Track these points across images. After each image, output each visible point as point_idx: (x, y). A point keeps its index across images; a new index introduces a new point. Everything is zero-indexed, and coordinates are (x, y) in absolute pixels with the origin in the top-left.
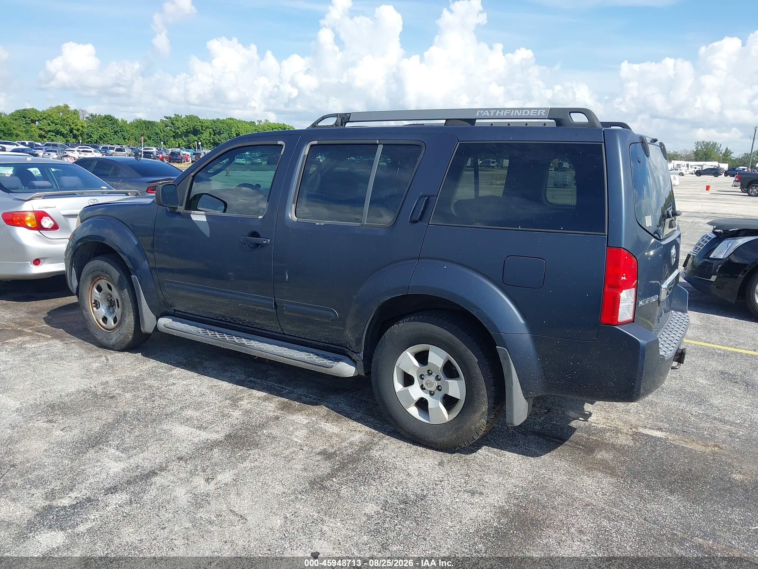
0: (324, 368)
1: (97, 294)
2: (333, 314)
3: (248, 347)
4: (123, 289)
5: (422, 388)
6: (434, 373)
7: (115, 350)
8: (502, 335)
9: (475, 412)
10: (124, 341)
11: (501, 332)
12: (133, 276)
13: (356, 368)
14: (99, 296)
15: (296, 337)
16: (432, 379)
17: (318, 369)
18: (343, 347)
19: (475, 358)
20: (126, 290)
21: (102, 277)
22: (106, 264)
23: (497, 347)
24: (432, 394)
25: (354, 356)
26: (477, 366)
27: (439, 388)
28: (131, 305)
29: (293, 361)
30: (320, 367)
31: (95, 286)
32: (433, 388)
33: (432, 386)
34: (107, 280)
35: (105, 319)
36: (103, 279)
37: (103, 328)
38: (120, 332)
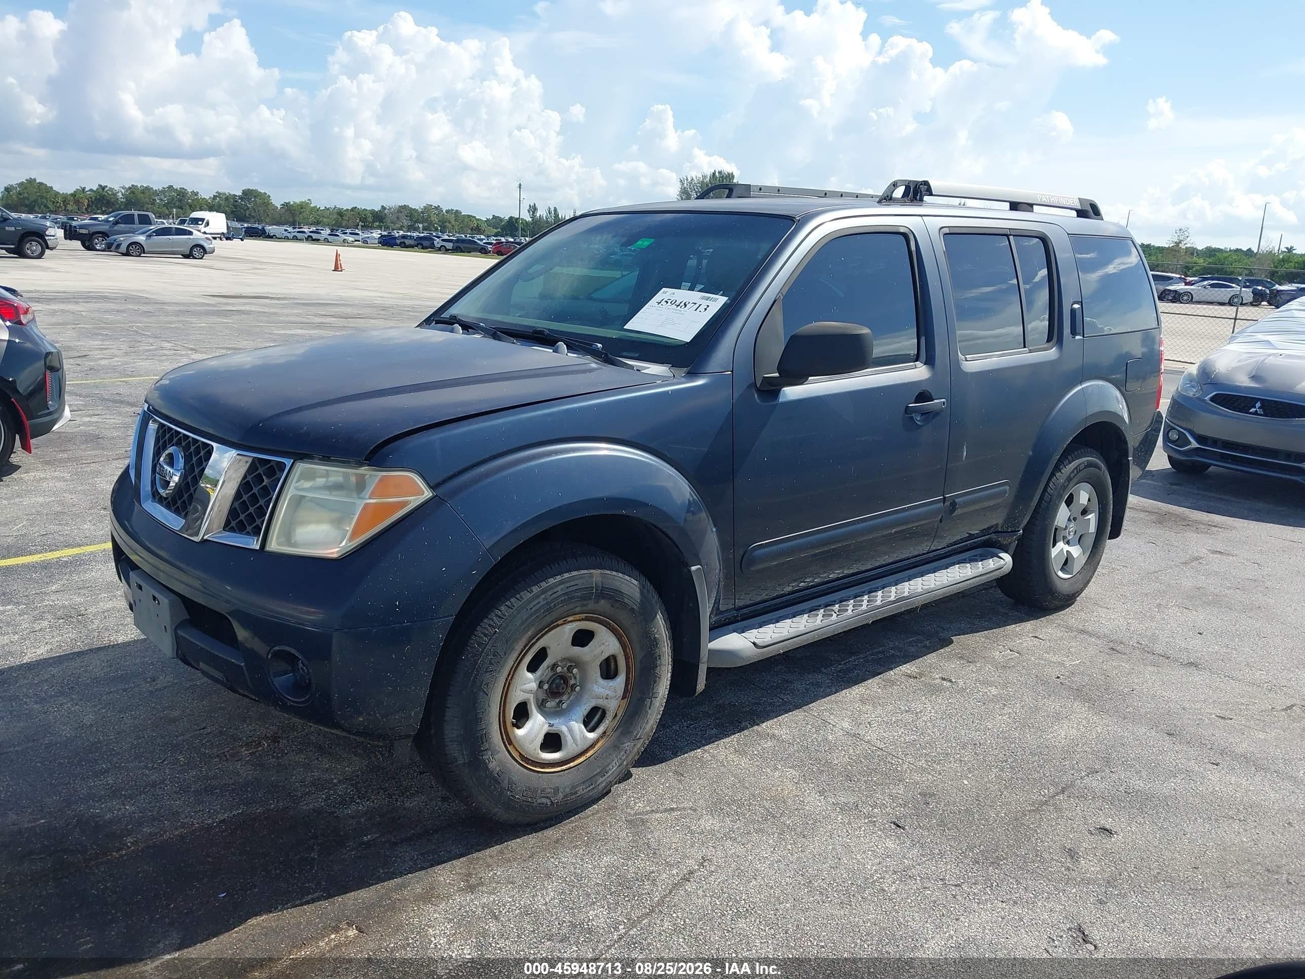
0: (997, 572)
1: (527, 681)
2: (1007, 488)
4: (655, 617)
5: (1064, 539)
12: (694, 568)
14: (532, 685)
16: (1073, 524)
20: (660, 613)
21: (559, 622)
24: (1069, 542)
27: (1075, 532)
28: (669, 645)
30: (992, 573)
31: (527, 659)
34: (583, 620)
35: (552, 741)
36: (565, 623)
37: (548, 768)
38: (637, 735)
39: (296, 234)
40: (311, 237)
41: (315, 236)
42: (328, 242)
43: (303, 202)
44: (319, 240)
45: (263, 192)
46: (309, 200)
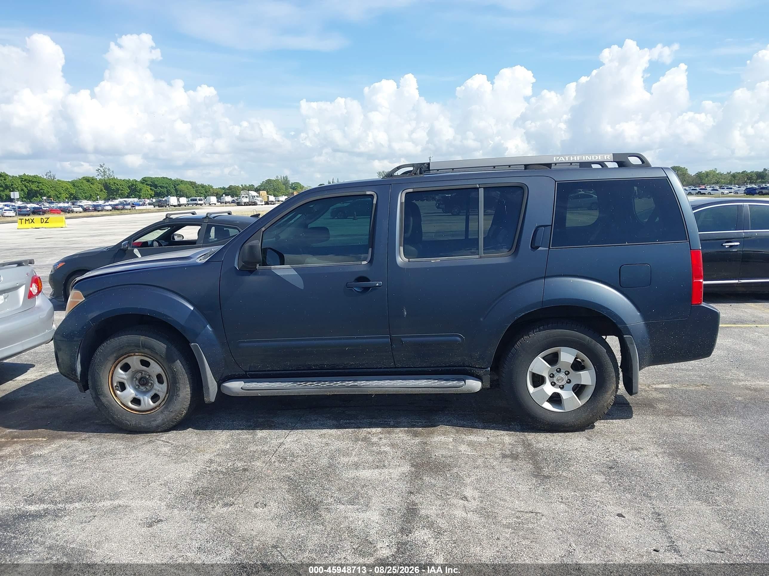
0: (454, 389)
1: (122, 374)
2: (459, 339)
3: (362, 387)
4: (174, 361)
5: (553, 384)
6: (562, 369)
7: (159, 432)
8: (628, 327)
9: (607, 392)
10: (175, 419)
11: (627, 323)
12: (192, 344)
13: (482, 383)
14: (125, 377)
15: (412, 367)
16: (562, 375)
17: (447, 391)
18: (465, 367)
19: (604, 349)
20: (178, 361)
21: (132, 354)
22: (142, 338)
23: (625, 336)
24: (562, 387)
25: (481, 372)
26: (606, 355)
27: (569, 382)
28: (186, 376)
29: (419, 389)
30: (450, 389)
31: (120, 365)
32: (564, 382)
33: (563, 380)
34: (142, 356)
35: (136, 401)
36: (135, 355)
37: (134, 411)
38: (170, 410)
39: (690, 191)
40: (700, 192)
41: (702, 191)
42: (711, 194)
43: (711, 171)
44: (705, 194)
45: (683, 167)
46: (716, 169)
